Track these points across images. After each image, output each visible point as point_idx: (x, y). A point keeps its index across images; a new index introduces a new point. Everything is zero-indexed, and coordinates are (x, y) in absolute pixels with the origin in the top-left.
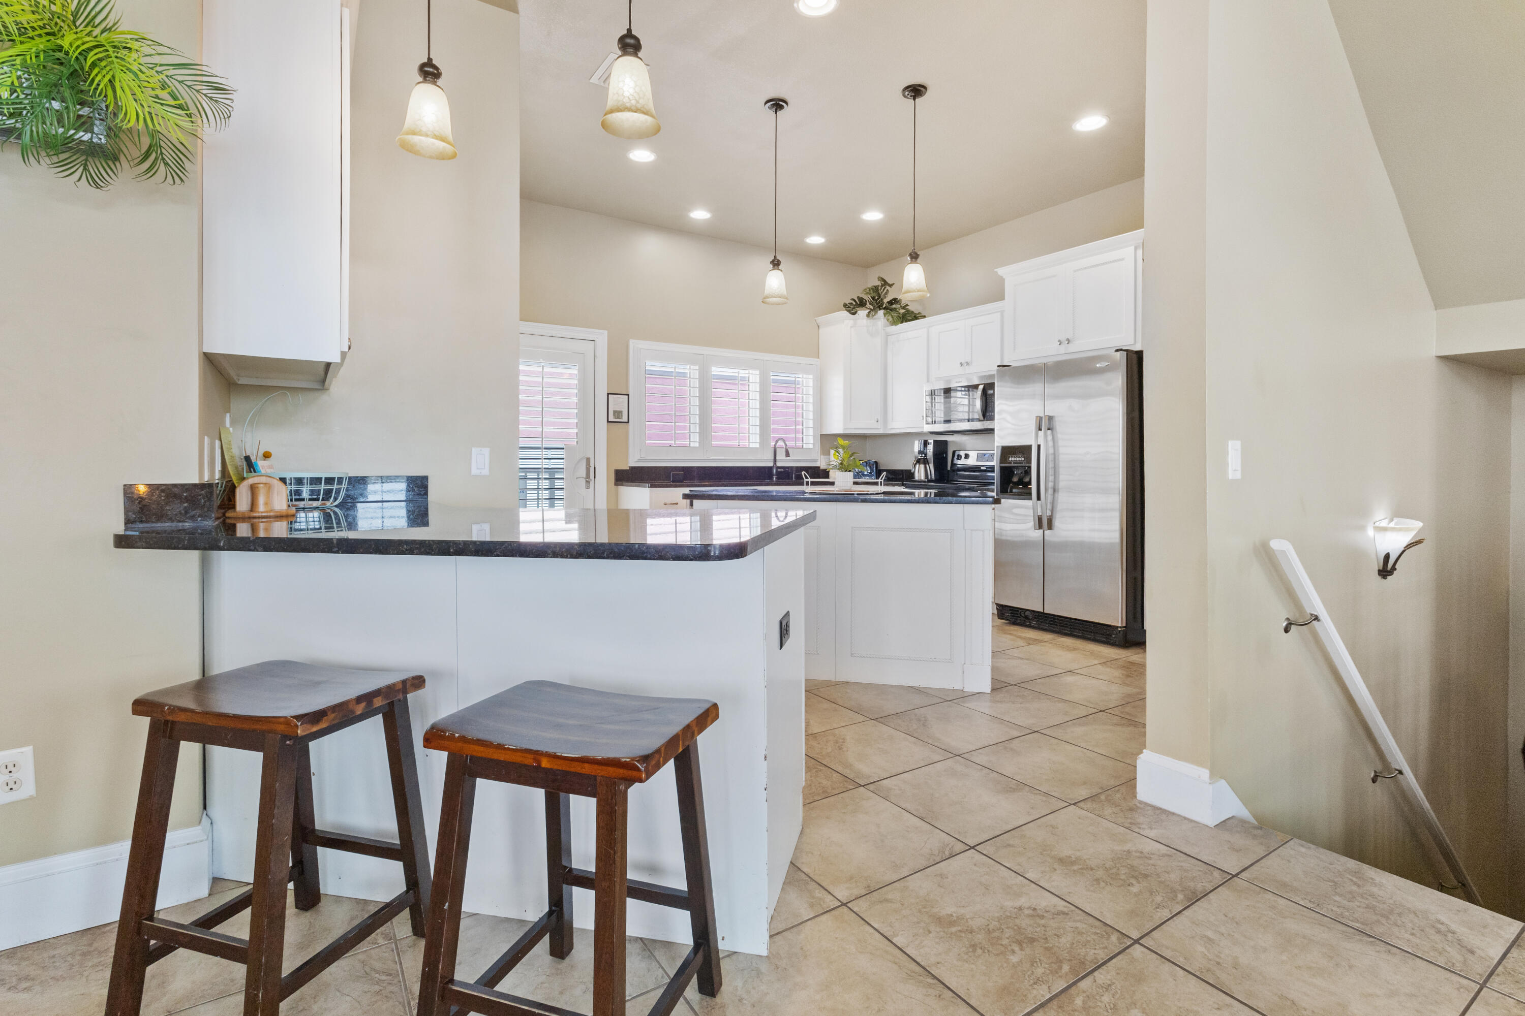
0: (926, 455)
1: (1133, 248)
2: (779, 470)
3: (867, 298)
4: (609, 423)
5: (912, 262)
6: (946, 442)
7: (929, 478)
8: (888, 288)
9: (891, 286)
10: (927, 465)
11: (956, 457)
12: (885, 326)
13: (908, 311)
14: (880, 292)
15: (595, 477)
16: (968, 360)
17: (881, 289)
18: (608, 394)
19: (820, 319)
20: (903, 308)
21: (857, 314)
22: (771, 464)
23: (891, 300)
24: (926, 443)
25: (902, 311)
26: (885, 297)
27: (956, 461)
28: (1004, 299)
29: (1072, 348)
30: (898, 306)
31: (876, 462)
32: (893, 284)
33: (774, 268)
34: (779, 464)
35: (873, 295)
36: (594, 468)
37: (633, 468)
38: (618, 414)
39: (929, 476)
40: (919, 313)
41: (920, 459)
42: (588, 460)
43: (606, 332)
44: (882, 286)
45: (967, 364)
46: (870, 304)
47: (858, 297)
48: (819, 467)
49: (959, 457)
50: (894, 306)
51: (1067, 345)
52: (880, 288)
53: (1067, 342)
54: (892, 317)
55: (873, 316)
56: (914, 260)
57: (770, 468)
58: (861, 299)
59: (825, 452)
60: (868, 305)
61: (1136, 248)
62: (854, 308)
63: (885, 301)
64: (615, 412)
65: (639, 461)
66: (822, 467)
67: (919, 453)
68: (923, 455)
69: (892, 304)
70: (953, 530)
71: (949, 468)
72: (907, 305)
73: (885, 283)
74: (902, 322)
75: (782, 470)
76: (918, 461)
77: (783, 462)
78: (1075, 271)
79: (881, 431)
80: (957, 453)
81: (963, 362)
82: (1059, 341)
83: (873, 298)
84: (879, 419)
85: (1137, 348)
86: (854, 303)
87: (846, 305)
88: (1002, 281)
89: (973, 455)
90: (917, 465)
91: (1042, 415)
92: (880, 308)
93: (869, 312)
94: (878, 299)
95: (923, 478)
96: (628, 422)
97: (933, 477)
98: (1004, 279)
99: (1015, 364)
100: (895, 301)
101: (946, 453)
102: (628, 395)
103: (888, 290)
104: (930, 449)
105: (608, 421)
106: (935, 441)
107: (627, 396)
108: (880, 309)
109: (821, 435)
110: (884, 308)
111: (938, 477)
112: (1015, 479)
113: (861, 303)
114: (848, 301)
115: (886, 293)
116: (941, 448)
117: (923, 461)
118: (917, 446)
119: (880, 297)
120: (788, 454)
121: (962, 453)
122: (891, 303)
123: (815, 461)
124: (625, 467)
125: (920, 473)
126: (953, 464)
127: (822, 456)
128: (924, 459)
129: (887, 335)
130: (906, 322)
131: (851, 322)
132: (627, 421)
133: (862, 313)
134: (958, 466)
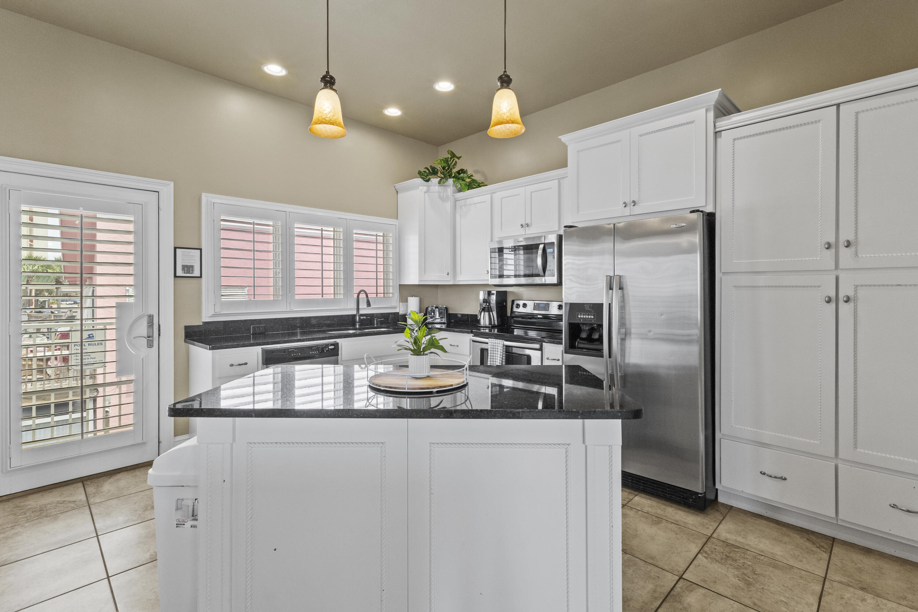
0: (490, 303)
1: (704, 110)
2: (362, 318)
3: (439, 167)
4: (177, 278)
5: (502, 87)
6: (506, 292)
7: (493, 324)
8: (456, 159)
9: (459, 158)
10: (491, 313)
11: (515, 306)
12: (454, 193)
13: (473, 180)
14: (450, 163)
15: (159, 335)
16: (528, 222)
17: (450, 161)
18: (175, 248)
19: (398, 186)
20: (469, 177)
21: (430, 181)
22: (354, 312)
23: (459, 171)
24: (489, 293)
25: (468, 180)
26: (454, 168)
27: (515, 309)
28: (567, 166)
29: (637, 210)
30: (465, 175)
31: (446, 308)
32: (461, 157)
33: (325, 87)
34: (361, 312)
35: (444, 165)
36: (159, 325)
37: (205, 323)
38: (188, 268)
39: (493, 322)
40: (482, 183)
41: (485, 307)
42: (151, 317)
43: (172, 184)
44: (451, 159)
45: (528, 225)
46: (441, 173)
47: (431, 166)
48: (398, 313)
49: (518, 306)
50: (462, 175)
51: (632, 207)
52: (449, 159)
53: (633, 204)
54: (461, 185)
55: (444, 183)
56: (505, 85)
57: (354, 316)
58: (433, 169)
59: (404, 300)
60: (439, 174)
61: (707, 111)
62: (428, 175)
63: (454, 171)
64: (184, 267)
65: (214, 316)
66: (401, 313)
67: (484, 302)
68: (487, 304)
69: (460, 174)
70: (569, 445)
71: (509, 314)
72: (472, 176)
73: (453, 155)
74: (468, 190)
75: (365, 317)
76: (484, 310)
77: (365, 310)
78: (640, 136)
79: (451, 283)
80: (516, 302)
81: (523, 223)
82: (625, 203)
83: (444, 168)
84: (450, 272)
85: (709, 209)
86: (427, 172)
87: (421, 172)
88: (565, 147)
89: (530, 304)
90: (483, 313)
91: (612, 275)
92: (450, 176)
93: (440, 180)
94: (448, 169)
95: (487, 323)
96: (201, 277)
97: (496, 323)
98: (567, 146)
99: (580, 225)
100: (462, 171)
101: (506, 302)
102: (201, 250)
103: (456, 162)
104: (494, 298)
105: (175, 276)
106: (497, 292)
107: (199, 251)
108: (450, 178)
109: (399, 285)
110: (453, 177)
111: (500, 323)
112: (584, 335)
113: (434, 172)
114: (422, 170)
115: (455, 164)
116: (502, 297)
117: (487, 309)
118: (482, 296)
119: (449, 167)
120: (369, 304)
121: (521, 303)
122: (458, 172)
123: (395, 308)
124: (196, 322)
125: (484, 320)
126: (512, 312)
127: (401, 303)
128: (488, 307)
129: (456, 201)
130: (471, 189)
131: (425, 188)
132: (199, 276)
133: (435, 181)
134: (516, 313)
